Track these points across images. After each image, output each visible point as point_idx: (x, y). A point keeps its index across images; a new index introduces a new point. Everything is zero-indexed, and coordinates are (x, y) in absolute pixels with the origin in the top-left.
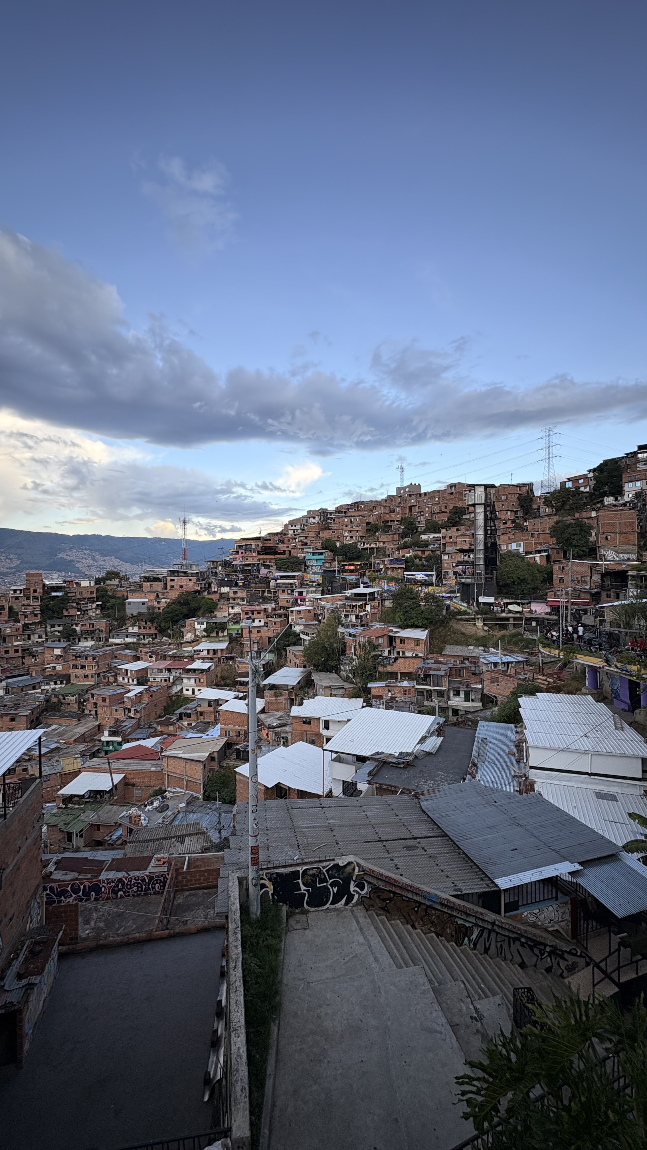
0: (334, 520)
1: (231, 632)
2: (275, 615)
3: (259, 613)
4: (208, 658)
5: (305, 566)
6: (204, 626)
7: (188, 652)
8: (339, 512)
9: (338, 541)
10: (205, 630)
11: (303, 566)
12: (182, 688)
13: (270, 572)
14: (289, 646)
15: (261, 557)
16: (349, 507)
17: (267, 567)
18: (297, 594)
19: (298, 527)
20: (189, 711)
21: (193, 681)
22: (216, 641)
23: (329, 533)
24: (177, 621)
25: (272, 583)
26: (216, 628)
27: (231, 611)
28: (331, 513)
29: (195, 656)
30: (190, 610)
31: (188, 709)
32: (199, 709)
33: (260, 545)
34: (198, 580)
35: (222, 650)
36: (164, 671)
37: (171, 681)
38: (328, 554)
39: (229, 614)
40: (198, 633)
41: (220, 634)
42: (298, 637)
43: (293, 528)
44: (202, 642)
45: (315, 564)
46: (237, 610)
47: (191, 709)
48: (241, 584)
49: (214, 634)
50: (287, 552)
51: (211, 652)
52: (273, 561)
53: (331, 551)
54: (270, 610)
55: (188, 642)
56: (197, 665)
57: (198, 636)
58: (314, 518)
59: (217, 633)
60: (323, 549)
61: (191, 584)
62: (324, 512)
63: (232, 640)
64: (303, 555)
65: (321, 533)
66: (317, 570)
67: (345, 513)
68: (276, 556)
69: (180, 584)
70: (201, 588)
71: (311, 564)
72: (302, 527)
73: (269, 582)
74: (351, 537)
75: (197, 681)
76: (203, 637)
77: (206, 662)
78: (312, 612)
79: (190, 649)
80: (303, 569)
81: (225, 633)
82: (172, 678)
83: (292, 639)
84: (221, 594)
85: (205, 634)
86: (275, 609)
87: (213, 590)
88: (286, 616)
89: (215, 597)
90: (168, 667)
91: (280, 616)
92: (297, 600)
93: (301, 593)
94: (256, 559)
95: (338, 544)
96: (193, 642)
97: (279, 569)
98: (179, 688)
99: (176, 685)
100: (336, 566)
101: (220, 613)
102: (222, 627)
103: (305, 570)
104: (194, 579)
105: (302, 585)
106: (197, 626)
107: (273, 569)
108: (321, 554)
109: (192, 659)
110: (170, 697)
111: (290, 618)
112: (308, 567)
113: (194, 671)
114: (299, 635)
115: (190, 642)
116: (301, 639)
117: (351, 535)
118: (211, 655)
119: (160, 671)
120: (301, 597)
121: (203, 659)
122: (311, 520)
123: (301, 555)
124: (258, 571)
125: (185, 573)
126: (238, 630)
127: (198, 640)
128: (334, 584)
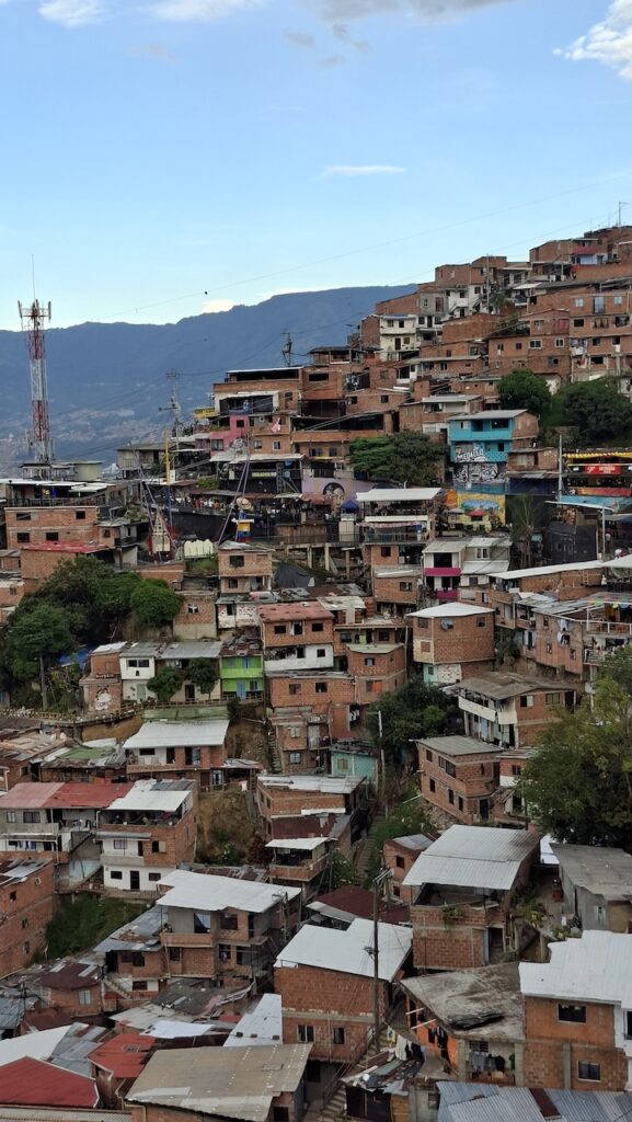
0: (534, 300)
1: (232, 687)
2: (369, 632)
3: (317, 627)
4: (169, 774)
5: (449, 463)
6: (148, 673)
7: (103, 753)
8: (547, 269)
9: (552, 375)
10: (152, 685)
11: (441, 465)
12: (100, 871)
13: (335, 486)
14: (423, 734)
15: (306, 436)
16: (580, 249)
17: (324, 469)
18: (429, 563)
19: (409, 328)
20: (138, 947)
21: (133, 849)
22: (187, 719)
23: (519, 346)
24: (59, 654)
25: (347, 526)
26: (188, 677)
27: (226, 620)
28: (518, 276)
29: (130, 769)
30: (93, 616)
31: (134, 940)
32: (169, 941)
33: (298, 395)
34: (104, 514)
35: (213, 748)
36: (43, 816)
37: (66, 847)
38: (522, 422)
39: (220, 631)
40: (128, 693)
41: (198, 695)
42: (450, 708)
43: (396, 329)
44: (143, 721)
45: (481, 459)
46: (245, 616)
47: (143, 939)
48: (246, 529)
49: (180, 696)
50: (388, 419)
51: (180, 757)
52: (343, 450)
53: (533, 410)
54: (350, 619)
55: (101, 722)
56: (139, 797)
57: (130, 703)
58: (462, 295)
59: (190, 692)
60: (505, 404)
61: (83, 528)
62: (493, 272)
63: (238, 714)
64: (438, 427)
65: (493, 346)
66: (488, 476)
67: (567, 271)
68: (353, 435)
69: (48, 529)
70: (118, 542)
71: (467, 457)
72: (424, 327)
73: (336, 521)
74: (598, 360)
75: (148, 848)
76: (147, 705)
77: (168, 788)
78: (489, 622)
79: (109, 743)
80: (441, 475)
81: (216, 693)
82: (66, 838)
83: (433, 713)
84: (190, 563)
85: (153, 695)
86: (363, 614)
87: (158, 548)
88: (403, 636)
89: (171, 573)
90: (55, 805)
91: (383, 635)
92: (430, 581)
93: (443, 560)
94: (287, 444)
95: (553, 385)
96: (117, 721)
97: (364, 477)
98: (89, 868)
99: (81, 859)
100: (552, 461)
101: (192, 628)
102: (202, 673)
103: (448, 476)
104: (92, 512)
105: (441, 529)
106: (127, 673)
107: (344, 476)
108: (503, 423)
109: (121, 776)
110: (64, 897)
111: (417, 644)
112: (458, 466)
113: (136, 817)
114: (455, 701)
115: (108, 723)
116: (460, 713)
117: (597, 351)
118: (177, 765)
119: (30, 816)
120: (446, 572)
121: (156, 775)
122: (454, 301)
123: (431, 428)
124: (296, 483)
125: (63, 493)
126: (253, 682)
127: (132, 716)
128: (554, 528)
